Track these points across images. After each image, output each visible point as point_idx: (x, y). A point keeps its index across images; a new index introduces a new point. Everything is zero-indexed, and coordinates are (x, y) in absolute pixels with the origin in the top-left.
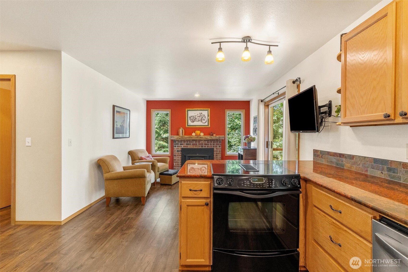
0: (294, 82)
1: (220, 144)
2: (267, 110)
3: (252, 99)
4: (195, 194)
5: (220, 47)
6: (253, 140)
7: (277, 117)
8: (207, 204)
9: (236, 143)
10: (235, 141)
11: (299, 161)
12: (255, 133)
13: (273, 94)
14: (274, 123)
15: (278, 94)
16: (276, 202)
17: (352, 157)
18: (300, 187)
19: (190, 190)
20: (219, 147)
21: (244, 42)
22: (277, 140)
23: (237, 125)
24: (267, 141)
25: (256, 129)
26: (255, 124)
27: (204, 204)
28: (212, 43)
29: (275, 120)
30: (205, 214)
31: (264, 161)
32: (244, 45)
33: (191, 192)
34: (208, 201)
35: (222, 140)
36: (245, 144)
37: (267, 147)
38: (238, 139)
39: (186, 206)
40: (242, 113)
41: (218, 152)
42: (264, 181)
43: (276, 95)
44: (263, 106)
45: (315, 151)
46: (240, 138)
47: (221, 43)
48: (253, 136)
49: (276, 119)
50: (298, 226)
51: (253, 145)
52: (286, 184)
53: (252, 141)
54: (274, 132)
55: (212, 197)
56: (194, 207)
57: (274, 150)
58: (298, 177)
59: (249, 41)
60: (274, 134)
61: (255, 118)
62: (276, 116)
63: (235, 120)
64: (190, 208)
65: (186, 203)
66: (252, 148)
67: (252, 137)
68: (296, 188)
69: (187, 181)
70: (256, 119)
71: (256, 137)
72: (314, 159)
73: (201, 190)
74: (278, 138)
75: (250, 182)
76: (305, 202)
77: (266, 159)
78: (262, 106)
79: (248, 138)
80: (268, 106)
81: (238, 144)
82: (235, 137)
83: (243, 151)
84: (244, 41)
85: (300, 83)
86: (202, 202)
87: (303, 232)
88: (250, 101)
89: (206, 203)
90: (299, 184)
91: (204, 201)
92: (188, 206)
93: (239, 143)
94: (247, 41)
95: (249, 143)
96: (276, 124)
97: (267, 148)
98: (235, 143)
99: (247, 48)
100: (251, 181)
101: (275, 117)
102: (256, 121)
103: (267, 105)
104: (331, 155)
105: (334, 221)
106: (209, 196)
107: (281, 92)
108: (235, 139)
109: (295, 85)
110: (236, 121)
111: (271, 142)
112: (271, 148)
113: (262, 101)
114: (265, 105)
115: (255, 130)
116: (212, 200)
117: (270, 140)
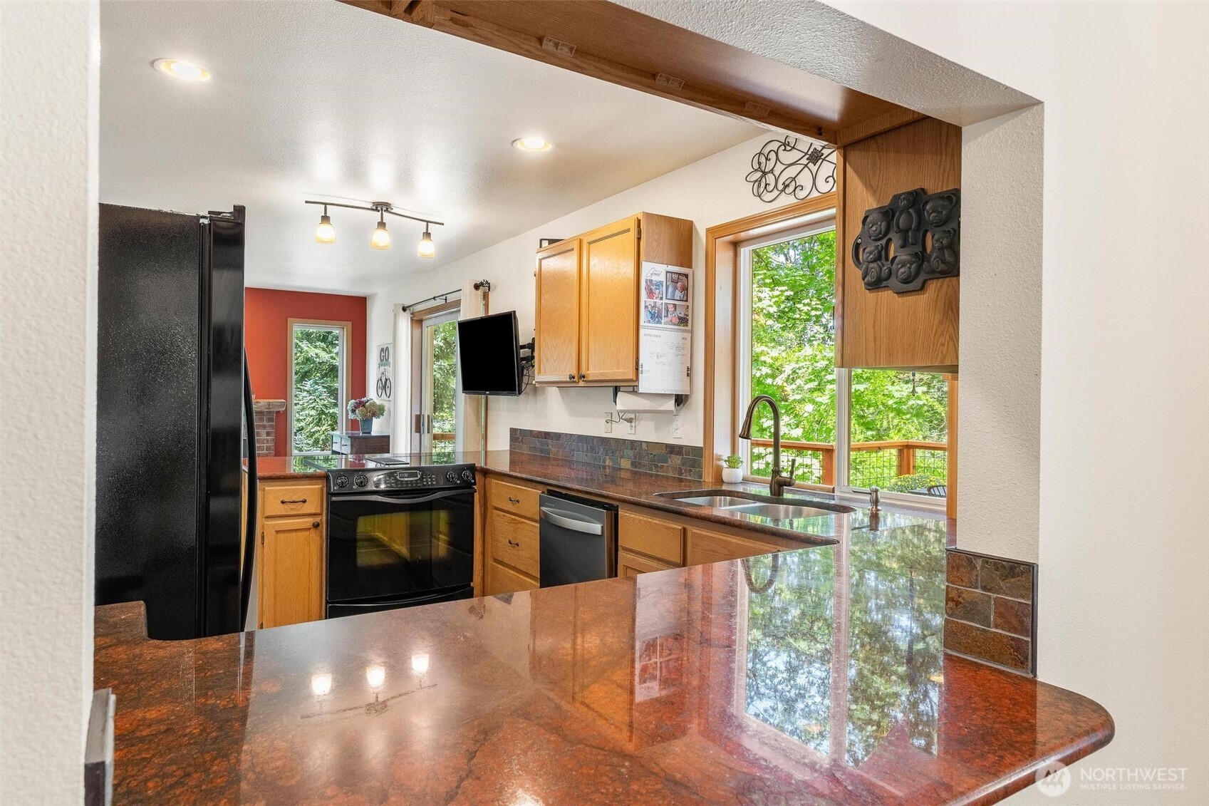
0: (477, 287)
1: (271, 426)
2: (417, 332)
3: (375, 295)
4: (293, 509)
5: (326, 212)
6: (378, 411)
7: (445, 339)
8: (316, 526)
9: (302, 424)
10: (301, 418)
11: (486, 452)
12: (384, 393)
13: (434, 298)
14: (437, 357)
15: (446, 299)
16: (439, 508)
17: (558, 436)
18: (475, 484)
19: (283, 502)
20: (268, 434)
21: (376, 210)
22: (444, 415)
23: (308, 360)
24: (418, 413)
25: (386, 383)
26: (383, 367)
27: (310, 525)
28: (307, 202)
29: (441, 348)
30: (311, 544)
31: (411, 454)
32: (376, 216)
33: (285, 505)
34: (318, 519)
35: (278, 412)
36: (353, 424)
37: (418, 429)
38: (313, 412)
39: (274, 533)
40: (341, 332)
41: (265, 452)
42: (419, 476)
43: (440, 302)
44: (408, 322)
45: (513, 431)
46: (319, 409)
47: (327, 206)
48: (378, 402)
49: (442, 344)
50: (470, 550)
51: (377, 427)
52: (453, 478)
53: (374, 415)
54: (435, 386)
55: (325, 512)
56: (289, 535)
57: (435, 437)
58: (472, 468)
59: (387, 209)
60: (434, 394)
61: (382, 350)
62: (442, 334)
63: (300, 344)
64: (281, 536)
65: (273, 528)
66: (373, 434)
67: (374, 404)
68: (469, 485)
69: (276, 486)
70: (385, 354)
71: (387, 405)
72: (511, 446)
73: (304, 501)
74: (448, 408)
75: (396, 479)
76: (483, 508)
77: (416, 451)
78: (404, 323)
79: (364, 406)
80: (420, 322)
81: (313, 427)
82: (301, 402)
83: (349, 443)
84: (377, 208)
85: (489, 290)
86: (306, 522)
87: (481, 557)
88: (365, 298)
89: (313, 524)
90: (474, 478)
91: (310, 520)
92: (277, 532)
93: (318, 425)
94: (382, 210)
95: (367, 422)
96: (443, 364)
97: (416, 432)
98: (300, 425)
99: (382, 224)
100: (398, 477)
101: (440, 339)
102: (387, 360)
103: (417, 321)
104: (534, 437)
105: (513, 517)
106: (319, 511)
107: (451, 298)
108: (303, 409)
109: (480, 292)
110: (306, 348)
111: (428, 416)
112: (428, 433)
113: (404, 309)
114: (412, 320)
115: (385, 385)
116: (324, 518)
117: (427, 410)
